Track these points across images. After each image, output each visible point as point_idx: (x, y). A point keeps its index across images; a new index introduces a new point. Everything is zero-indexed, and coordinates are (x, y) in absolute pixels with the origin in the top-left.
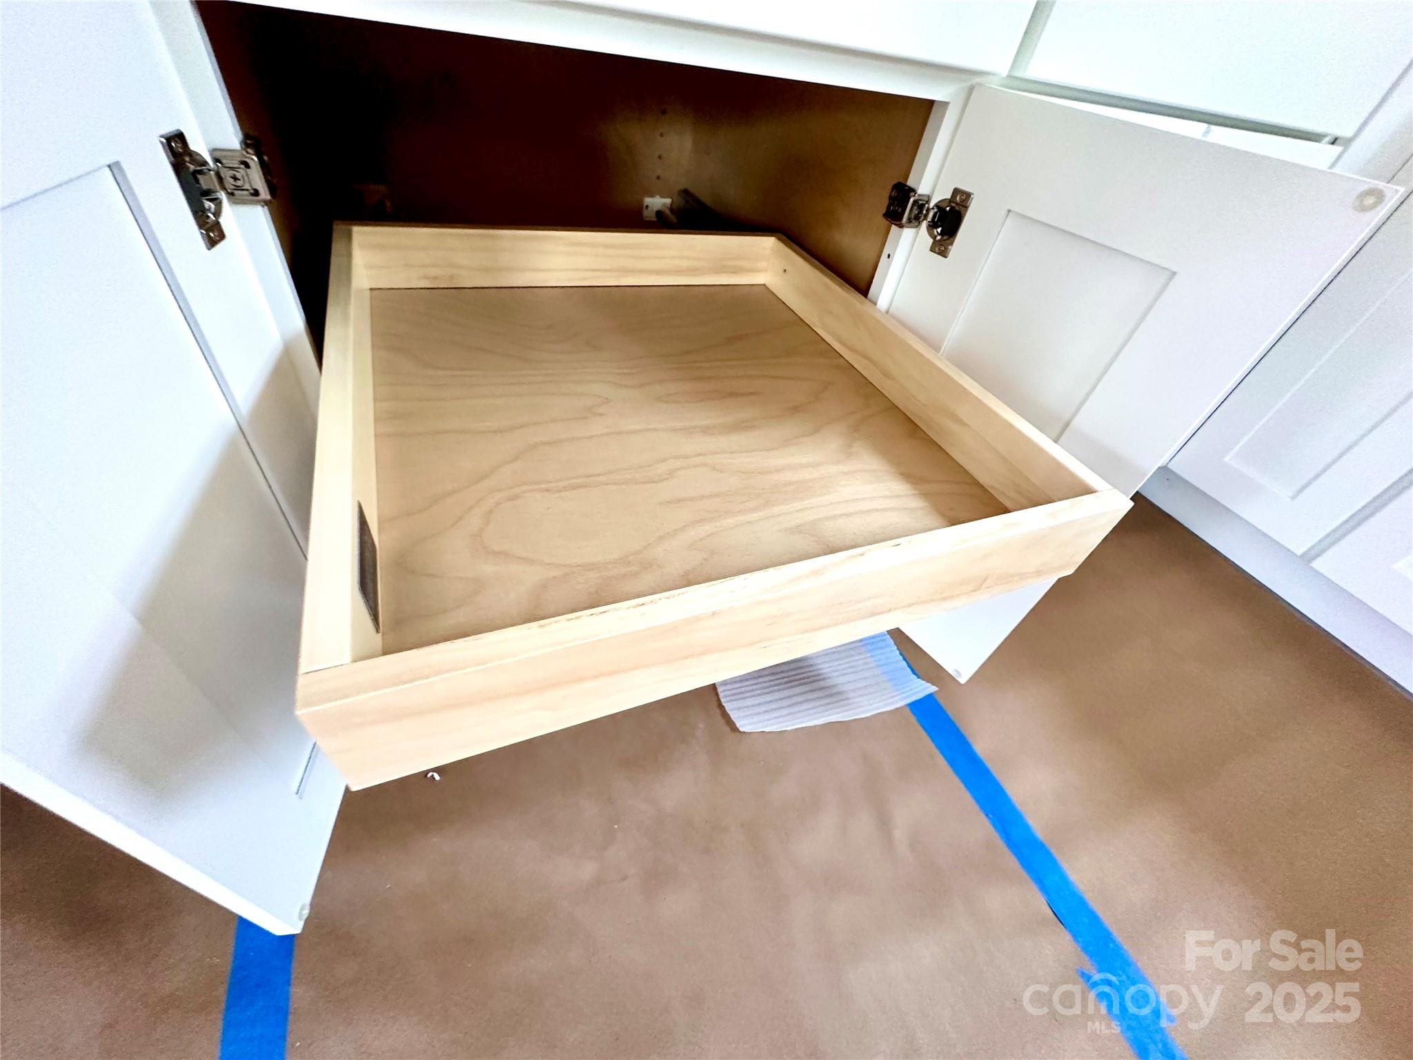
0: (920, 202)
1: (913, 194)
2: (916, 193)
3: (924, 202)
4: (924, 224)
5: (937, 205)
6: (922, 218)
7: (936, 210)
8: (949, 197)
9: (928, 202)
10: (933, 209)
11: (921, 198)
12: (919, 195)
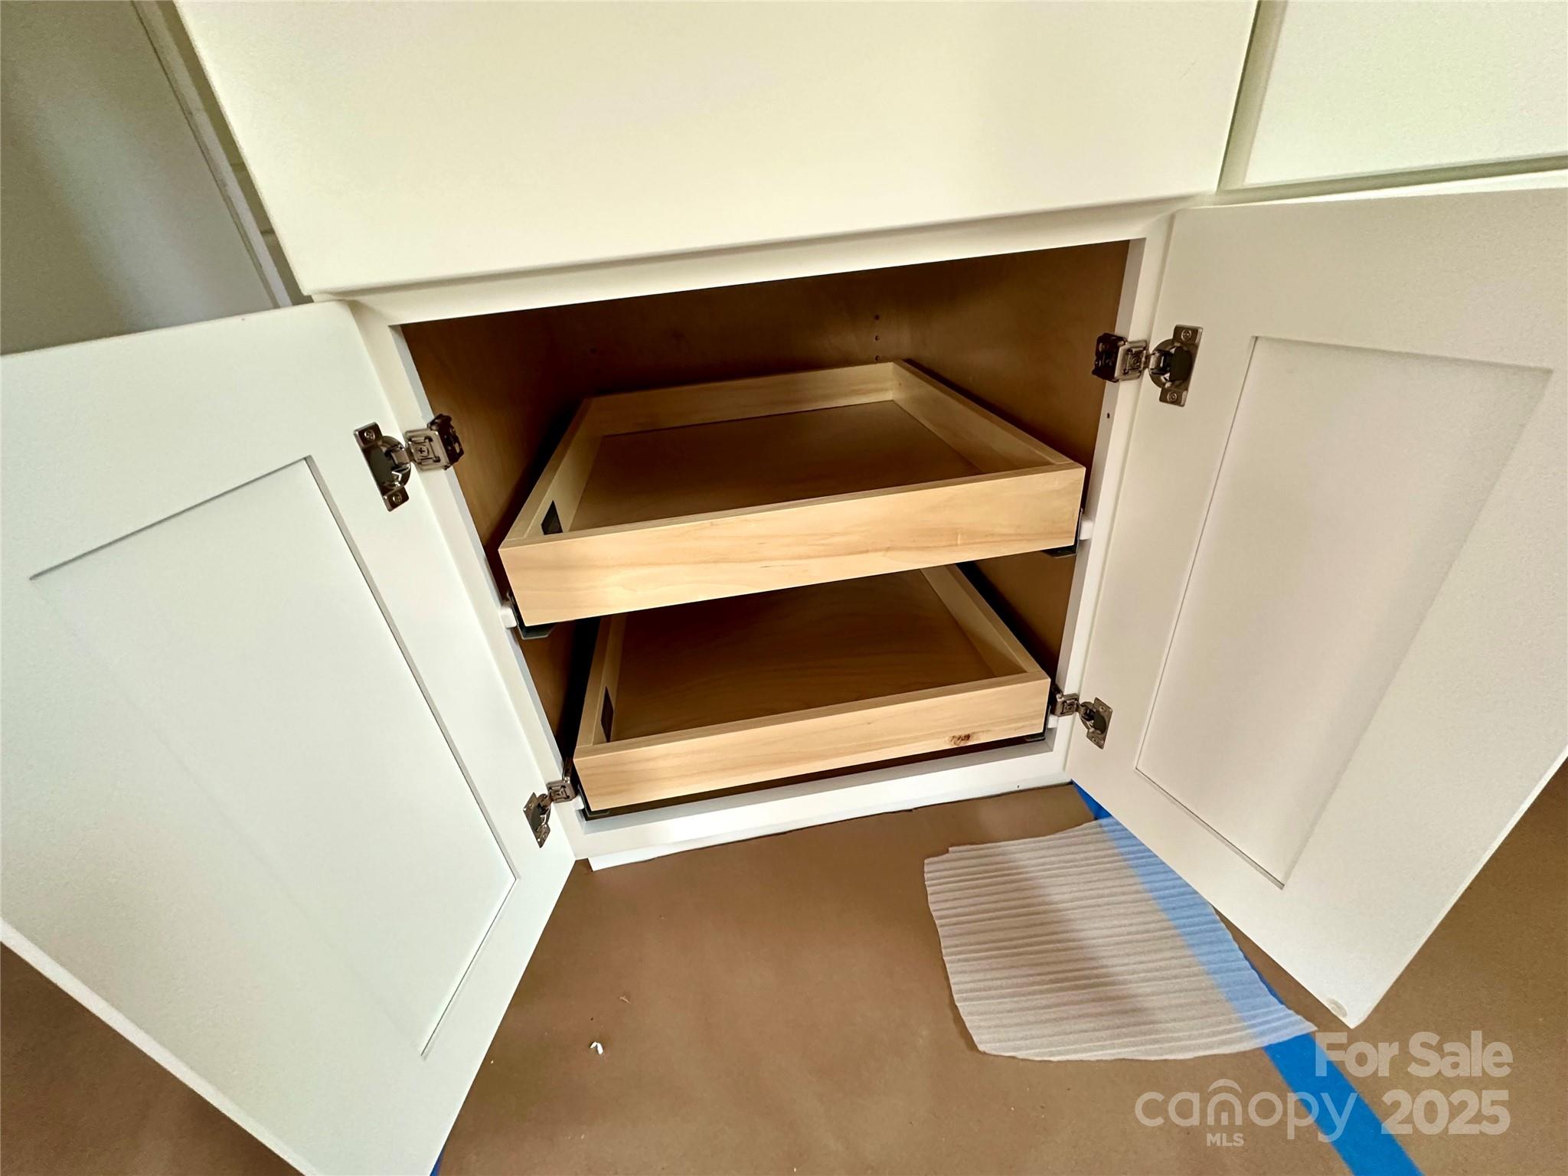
0: (1134, 350)
1: (1123, 342)
2: (1125, 342)
3: (1142, 349)
4: (1147, 373)
5: (1158, 349)
6: (1142, 366)
7: (1157, 354)
8: (1171, 337)
9: (1146, 348)
10: (1154, 354)
11: (1132, 345)
12: (1130, 343)
